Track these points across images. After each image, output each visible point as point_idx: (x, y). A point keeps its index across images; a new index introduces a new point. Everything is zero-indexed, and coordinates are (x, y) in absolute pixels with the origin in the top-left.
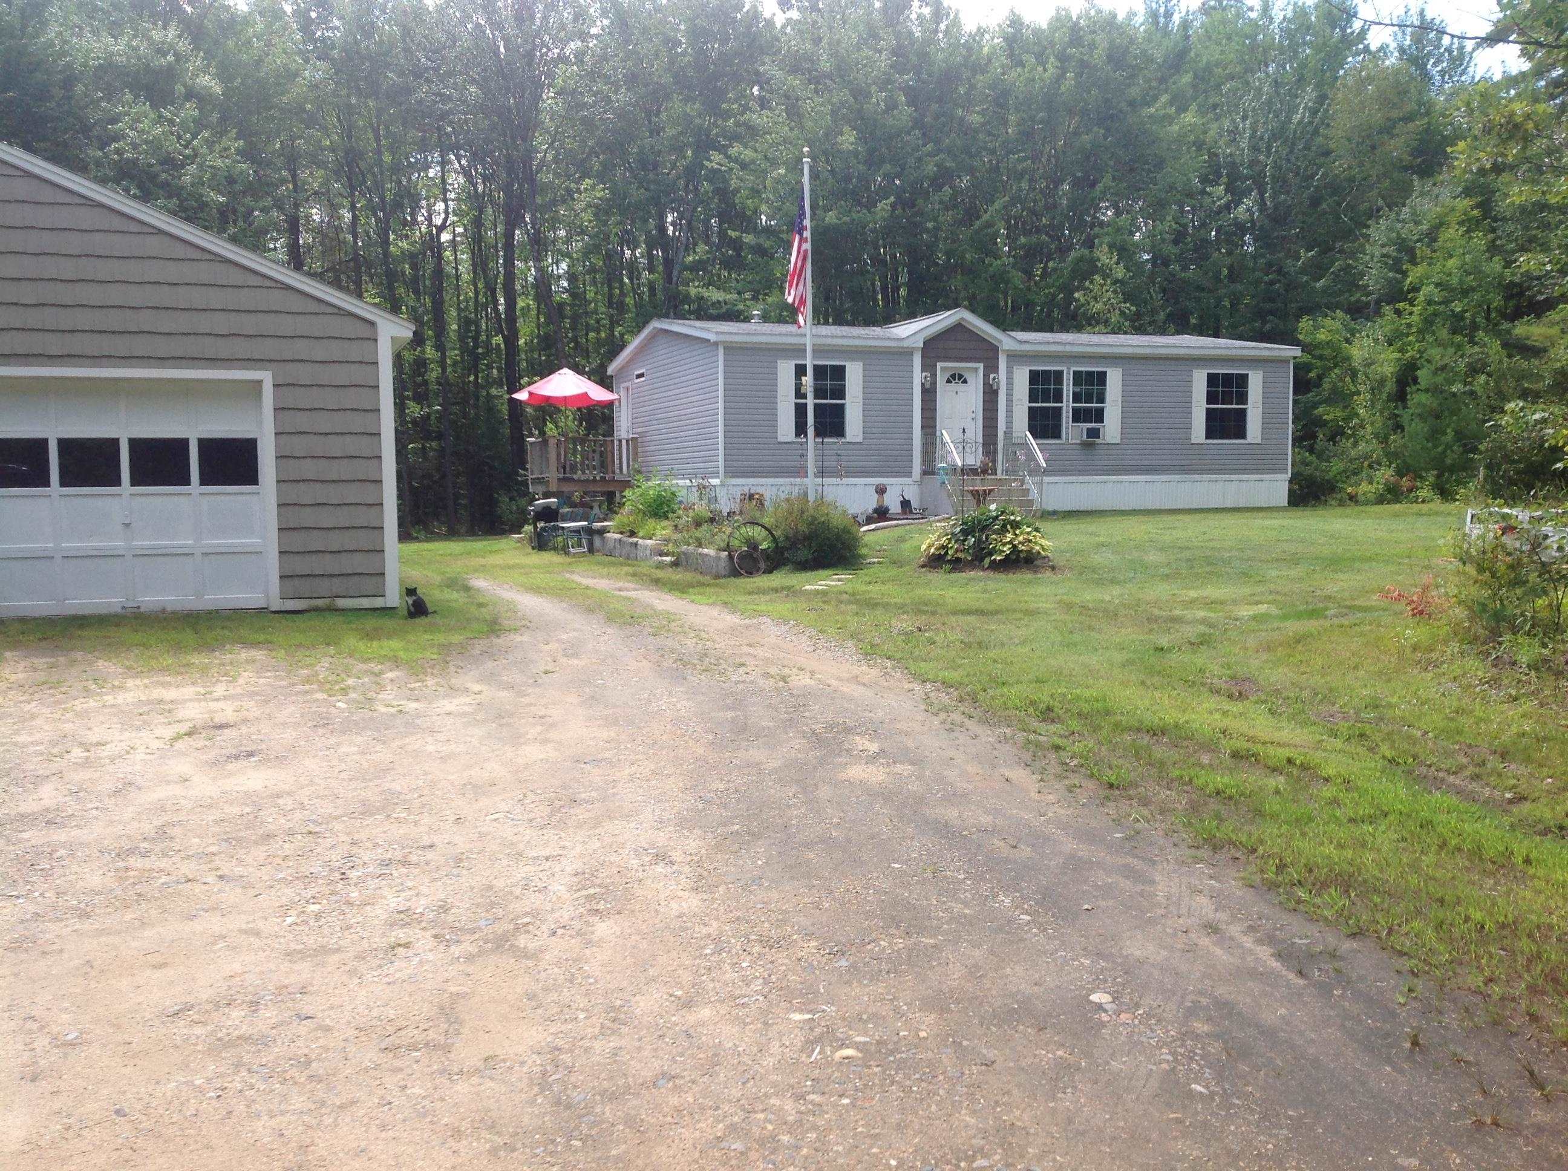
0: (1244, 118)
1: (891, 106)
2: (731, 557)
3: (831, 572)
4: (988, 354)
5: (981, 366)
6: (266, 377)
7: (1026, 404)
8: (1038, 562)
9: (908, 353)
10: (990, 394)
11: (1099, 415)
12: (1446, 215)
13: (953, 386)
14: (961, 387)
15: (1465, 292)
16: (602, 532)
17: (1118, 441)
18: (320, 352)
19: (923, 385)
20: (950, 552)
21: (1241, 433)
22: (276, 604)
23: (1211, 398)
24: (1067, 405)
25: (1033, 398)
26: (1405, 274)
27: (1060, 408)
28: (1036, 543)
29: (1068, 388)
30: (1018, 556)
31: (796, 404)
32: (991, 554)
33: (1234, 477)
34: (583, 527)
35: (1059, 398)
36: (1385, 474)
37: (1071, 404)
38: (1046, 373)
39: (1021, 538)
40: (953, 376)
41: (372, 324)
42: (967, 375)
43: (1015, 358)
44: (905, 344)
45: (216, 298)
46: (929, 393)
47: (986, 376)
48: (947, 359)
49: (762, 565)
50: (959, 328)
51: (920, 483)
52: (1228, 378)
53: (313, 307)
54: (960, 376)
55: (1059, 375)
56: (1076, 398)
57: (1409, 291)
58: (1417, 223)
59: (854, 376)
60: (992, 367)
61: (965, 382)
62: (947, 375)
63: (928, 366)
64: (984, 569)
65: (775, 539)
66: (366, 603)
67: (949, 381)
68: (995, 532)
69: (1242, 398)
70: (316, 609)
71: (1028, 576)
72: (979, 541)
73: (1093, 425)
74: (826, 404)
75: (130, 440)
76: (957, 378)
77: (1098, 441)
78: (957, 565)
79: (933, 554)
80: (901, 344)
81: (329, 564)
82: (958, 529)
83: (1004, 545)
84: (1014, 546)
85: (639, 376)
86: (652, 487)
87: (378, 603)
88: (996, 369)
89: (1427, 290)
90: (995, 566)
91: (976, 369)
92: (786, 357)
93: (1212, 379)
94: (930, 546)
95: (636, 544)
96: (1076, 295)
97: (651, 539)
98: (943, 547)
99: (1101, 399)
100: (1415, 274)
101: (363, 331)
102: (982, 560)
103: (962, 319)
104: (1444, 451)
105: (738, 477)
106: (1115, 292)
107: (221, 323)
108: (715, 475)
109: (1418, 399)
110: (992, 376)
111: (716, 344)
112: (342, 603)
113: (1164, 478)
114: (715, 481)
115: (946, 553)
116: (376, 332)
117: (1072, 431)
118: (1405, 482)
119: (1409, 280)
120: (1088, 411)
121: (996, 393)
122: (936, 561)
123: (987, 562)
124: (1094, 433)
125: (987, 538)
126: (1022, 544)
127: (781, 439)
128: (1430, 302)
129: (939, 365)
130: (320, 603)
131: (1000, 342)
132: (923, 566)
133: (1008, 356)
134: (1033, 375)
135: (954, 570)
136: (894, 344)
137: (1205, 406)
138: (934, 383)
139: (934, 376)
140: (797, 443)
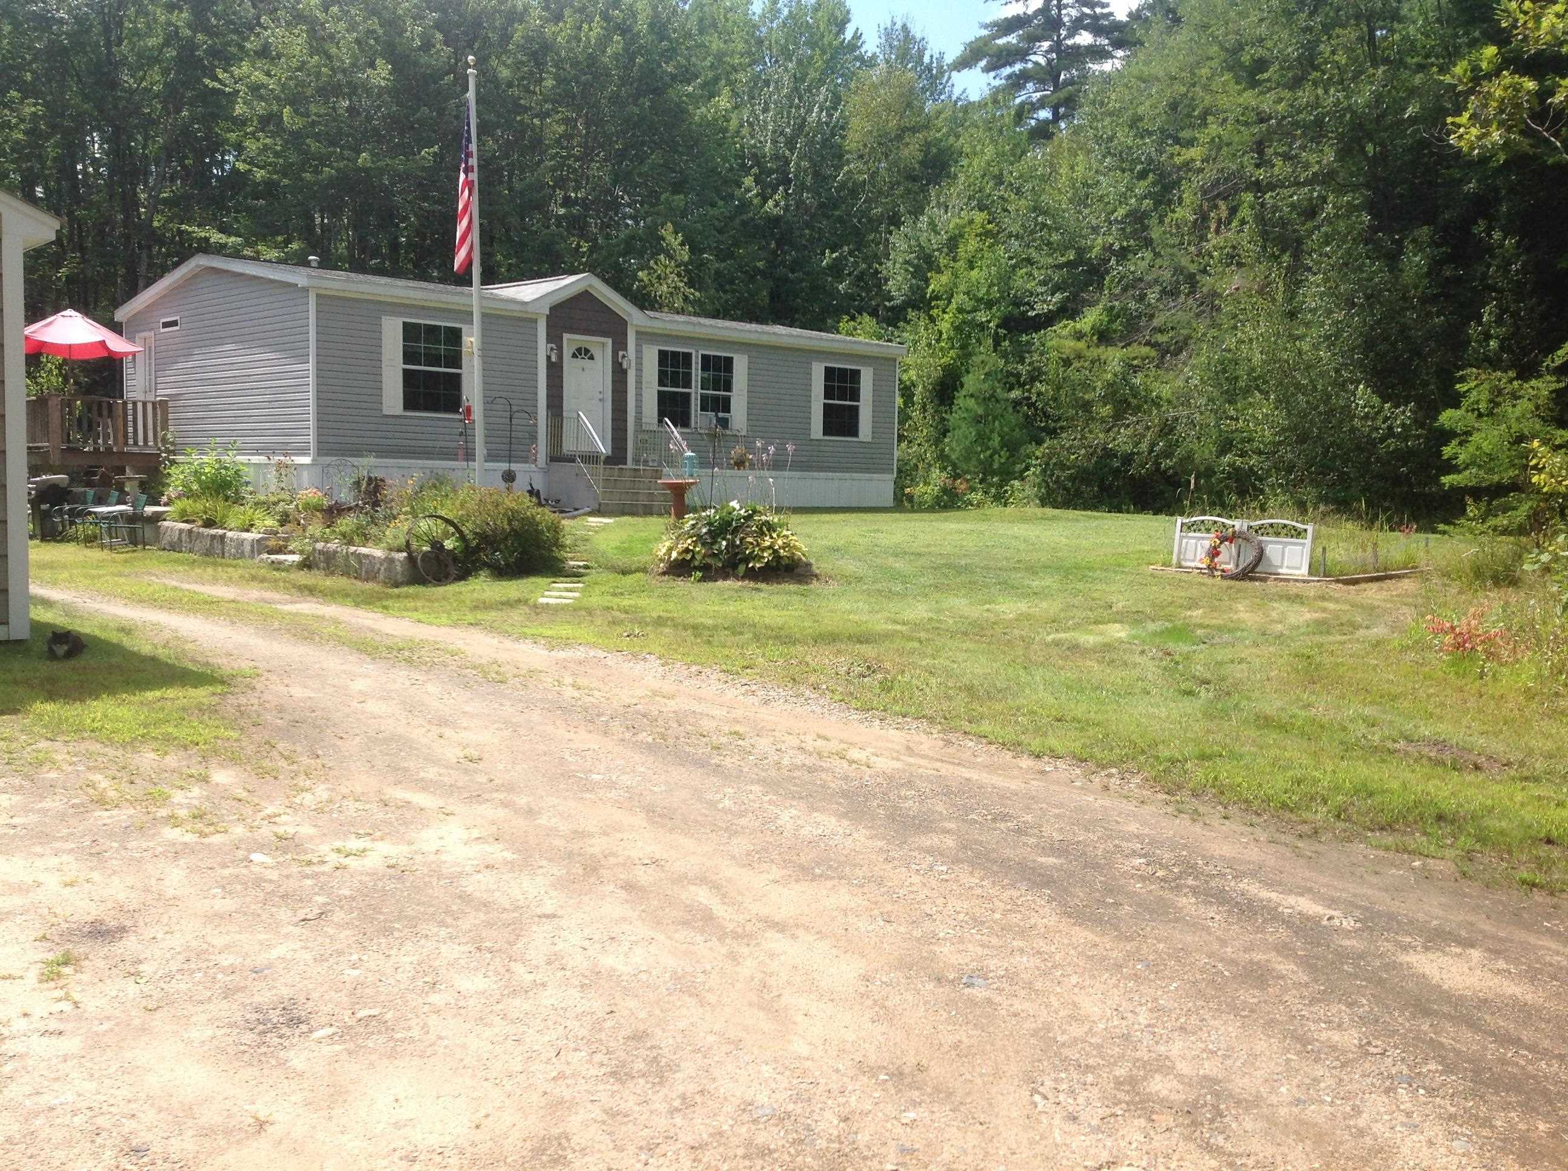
2: (411, 559)
4: (616, 329)
5: (609, 341)
7: (655, 387)
8: (798, 571)
9: (532, 320)
10: (619, 374)
11: (726, 404)
12: (964, 227)
13: (579, 362)
14: (587, 363)
15: (990, 304)
16: (155, 519)
17: (744, 433)
19: (549, 358)
20: (698, 557)
21: (854, 432)
23: (828, 393)
24: (696, 392)
25: (662, 380)
26: (927, 281)
27: (689, 394)
28: (796, 547)
29: (696, 372)
30: (778, 562)
31: (405, 370)
32: (747, 560)
33: (847, 475)
34: (122, 513)
35: (687, 383)
36: (938, 477)
37: (700, 391)
38: (675, 354)
39: (780, 542)
40: (579, 350)
42: (596, 351)
43: (644, 336)
44: (530, 309)
46: (555, 371)
47: (615, 353)
48: (573, 330)
49: (453, 571)
50: (584, 298)
51: (546, 471)
52: (842, 373)
54: (587, 351)
55: (687, 357)
56: (705, 383)
57: (932, 299)
58: (937, 233)
59: (471, 340)
60: (620, 344)
61: (592, 358)
62: (573, 349)
63: (554, 338)
64: (737, 578)
65: (462, 537)
67: (574, 356)
68: (752, 535)
69: (855, 395)
71: (793, 587)
72: (731, 545)
73: (721, 414)
74: (438, 373)
76: (584, 353)
77: (728, 432)
78: (709, 573)
79: (676, 560)
80: (523, 310)
82: (704, 530)
83: (763, 550)
84: (775, 552)
85: (166, 325)
86: (206, 461)
88: (625, 347)
89: (959, 299)
90: (753, 575)
91: (605, 345)
92: (393, 314)
93: (829, 373)
94: (670, 549)
95: (222, 537)
97: (248, 531)
98: (687, 551)
99: (728, 387)
100: (937, 283)
102: (735, 567)
103: (590, 286)
105: (327, 455)
106: (679, 275)
108: (303, 451)
109: (964, 402)
110: (621, 353)
111: (306, 290)
113: (786, 474)
114: (306, 460)
115: (693, 557)
117: (701, 420)
118: (961, 485)
119: (932, 287)
120: (716, 399)
121: (625, 372)
122: (680, 568)
123: (742, 568)
124: (724, 423)
125: (742, 540)
126: (783, 548)
127: (386, 411)
128: (960, 310)
129: (565, 336)
131: (630, 315)
132: (664, 574)
133: (637, 333)
134: (663, 355)
135: (703, 579)
136: (517, 308)
137: (822, 401)
138: (560, 357)
139: (560, 348)
140: (406, 417)
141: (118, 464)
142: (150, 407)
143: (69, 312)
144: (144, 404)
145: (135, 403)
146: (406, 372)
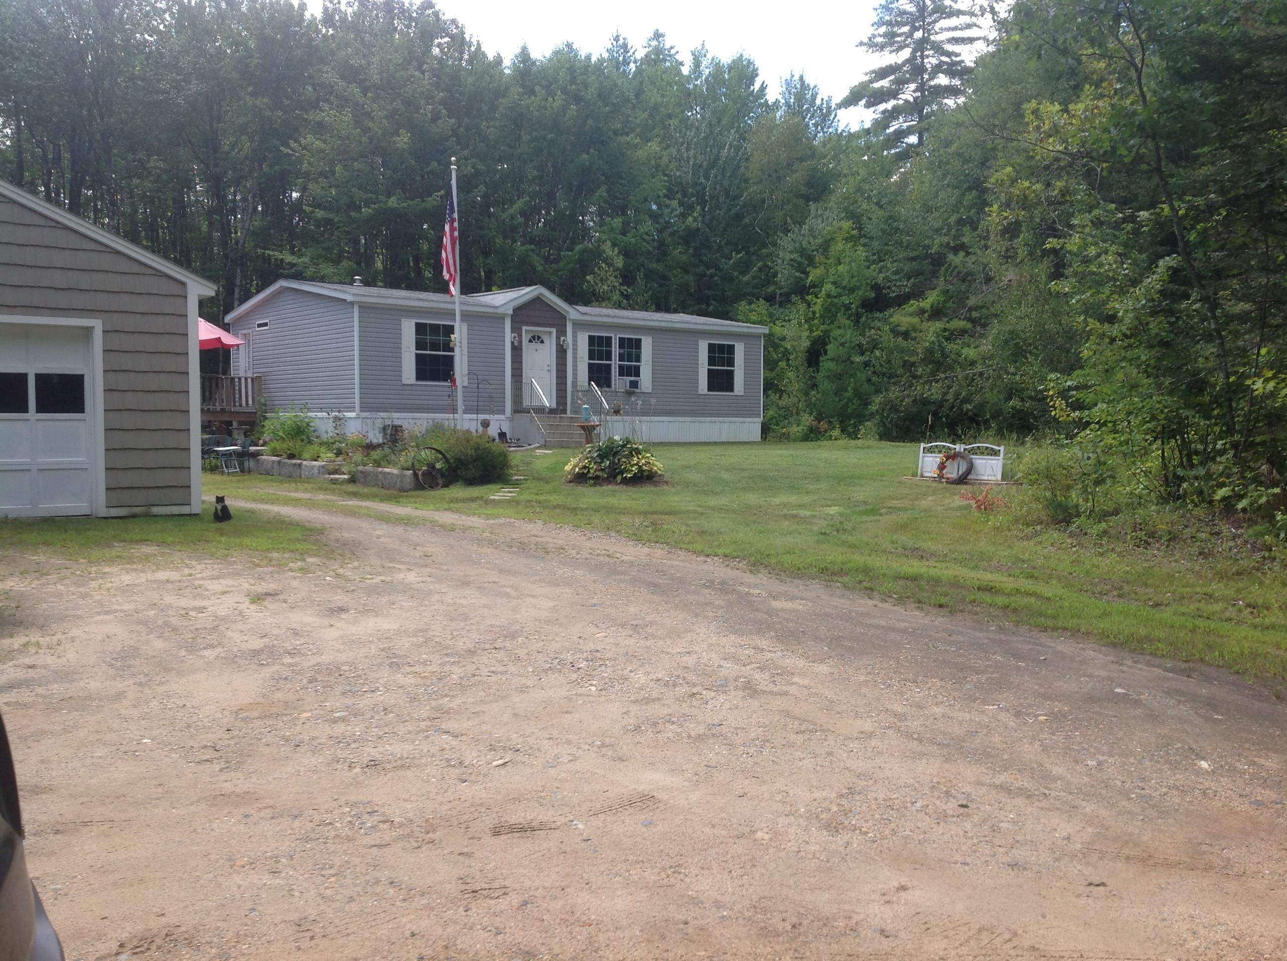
0: (688, 150)
1: (436, 117)
2: (415, 475)
3: (499, 487)
4: (559, 321)
5: (554, 330)
6: (97, 324)
7: (587, 361)
8: (655, 479)
9: (501, 318)
10: (561, 352)
11: (637, 372)
12: (835, 233)
13: (534, 345)
14: (539, 346)
15: (852, 290)
16: (255, 455)
17: (650, 391)
18: (141, 305)
19: (513, 343)
20: (592, 471)
21: (730, 388)
22: (103, 512)
23: (711, 361)
24: (615, 363)
25: (591, 356)
26: (807, 274)
27: (610, 365)
28: (653, 464)
29: (615, 350)
30: (642, 474)
31: (416, 354)
32: (622, 473)
33: (726, 419)
34: (234, 451)
35: (609, 356)
36: (807, 419)
37: (618, 362)
38: (600, 338)
39: (643, 461)
40: (534, 337)
41: (184, 284)
42: (545, 338)
43: (579, 325)
44: (500, 311)
45: (59, 259)
46: (517, 350)
47: (558, 338)
48: (527, 324)
49: (440, 481)
50: (538, 300)
51: (511, 420)
52: (721, 348)
53: (136, 268)
54: (539, 338)
55: (609, 339)
56: (621, 357)
57: (810, 287)
58: (814, 237)
59: (460, 333)
60: (562, 332)
61: (542, 342)
62: (529, 336)
63: (516, 329)
64: (618, 484)
65: (447, 461)
66: (175, 510)
67: (530, 341)
68: (626, 457)
69: (731, 362)
70: (134, 516)
71: (649, 489)
72: (612, 463)
73: (633, 378)
74: (438, 355)
76: (536, 339)
77: (637, 390)
78: (597, 480)
79: (578, 473)
80: (495, 311)
81: (145, 479)
82: (596, 454)
83: (632, 466)
84: (640, 467)
85: (260, 325)
87: (185, 510)
88: (565, 334)
89: (828, 287)
90: (626, 482)
91: (550, 333)
92: (409, 317)
93: (712, 347)
94: (575, 466)
95: (300, 465)
96: (588, 277)
97: (316, 460)
98: (585, 467)
99: (638, 359)
100: (814, 274)
101: (176, 289)
102: (615, 477)
103: (541, 294)
104: (847, 404)
105: (366, 411)
106: (616, 277)
108: (351, 409)
109: (827, 365)
110: (562, 338)
111: (351, 303)
112: (155, 510)
113: (680, 419)
114: (351, 415)
115: (589, 472)
116: (186, 292)
117: (619, 383)
118: (823, 425)
119: (810, 278)
120: (629, 368)
121: (565, 351)
122: (581, 478)
123: (619, 478)
124: (634, 385)
125: (619, 460)
126: (645, 465)
127: (405, 381)
128: (828, 296)
129: (524, 328)
130: (137, 510)
131: (568, 312)
132: (570, 482)
133: (573, 324)
134: (591, 339)
135: (595, 485)
136: (491, 310)
137: (706, 367)
138: (521, 342)
139: (520, 336)
140: (418, 385)
141: (229, 419)
142: (249, 380)
144: (246, 379)
145: (240, 379)
146: (418, 357)
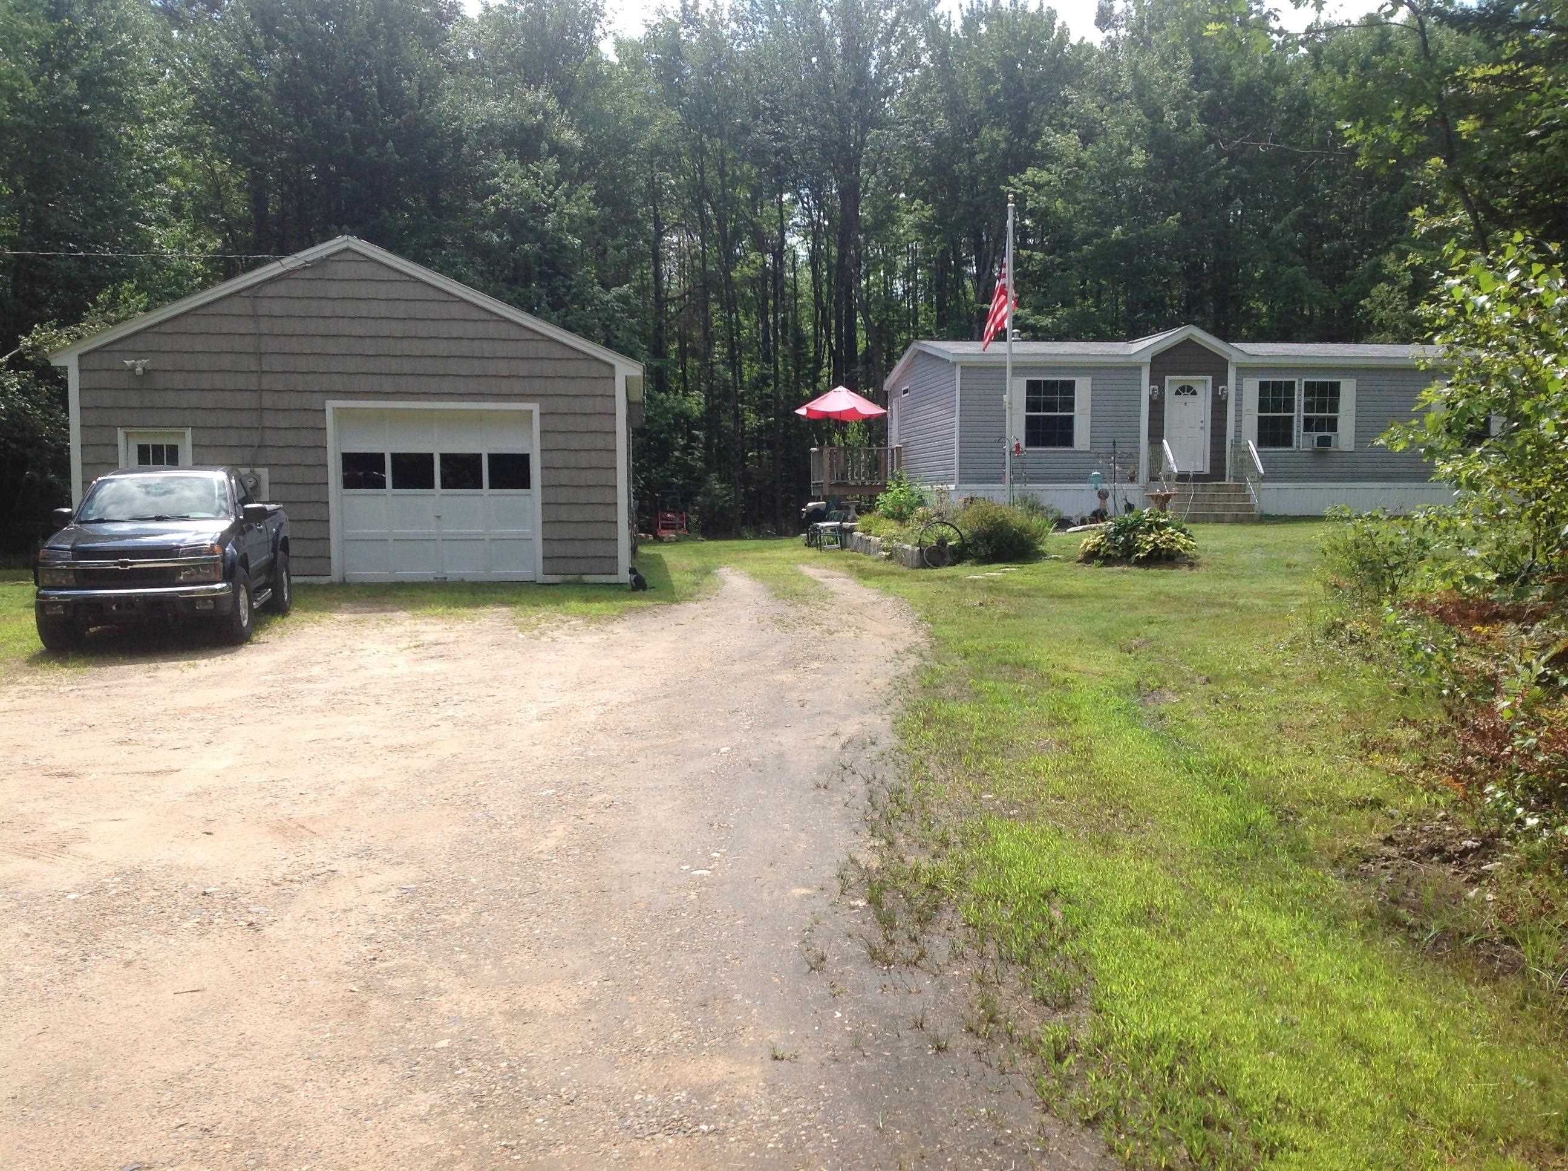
2: (921, 551)
3: (1003, 565)
4: (1217, 368)
5: (1210, 378)
6: (535, 407)
7: (1256, 414)
8: (1178, 560)
9: (1138, 368)
10: (1219, 406)
11: (1332, 425)
13: (1182, 398)
14: (1189, 398)
16: (851, 530)
17: (1352, 449)
18: (573, 388)
19: (1150, 397)
20: (1102, 549)
22: (541, 578)
24: (1298, 415)
25: (1263, 407)
27: (1291, 418)
28: (1178, 542)
29: (1300, 398)
30: (1159, 554)
31: (1027, 416)
32: (1136, 551)
34: (839, 527)
35: (1289, 406)
37: (1303, 414)
38: (1277, 384)
39: (1164, 538)
40: (1182, 389)
41: (612, 366)
42: (1196, 388)
43: (1244, 371)
44: (1133, 359)
45: (501, 349)
46: (1157, 406)
47: (1215, 388)
48: (1174, 373)
49: (949, 559)
50: (1188, 343)
51: (1146, 489)
53: (568, 354)
54: (1190, 388)
55: (1290, 386)
56: (1308, 407)
59: (1083, 390)
60: (1221, 379)
61: (1194, 393)
62: (1177, 387)
63: (1156, 379)
64: (1129, 565)
65: (962, 537)
66: (604, 579)
67: (1177, 393)
68: (1142, 532)
70: (568, 583)
71: (1169, 571)
72: (1127, 539)
73: (1326, 434)
74: (1055, 416)
75: (441, 455)
76: (1186, 390)
77: (1329, 449)
78: (1108, 560)
79: (1089, 551)
80: (1128, 360)
81: (576, 549)
82: (1112, 531)
83: (1148, 543)
84: (1156, 544)
85: (905, 392)
87: (612, 579)
88: (1225, 382)
90: (1139, 562)
91: (1206, 381)
92: (1017, 374)
94: (1087, 544)
95: (869, 541)
97: (879, 536)
98: (1099, 545)
99: (1334, 407)
101: (605, 371)
102: (1129, 556)
103: (1192, 335)
105: (966, 483)
107: (503, 367)
108: (952, 481)
110: (1221, 388)
111: (955, 364)
112: (588, 578)
114: (952, 487)
115: (1099, 550)
116: (614, 373)
117: (1302, 439)
120: (1320, 420)
121: (1225, 403)
122: (1090, 557)
123: (1133, 558)
124: (1325, 442)
125: (1134, 537)
126: (1164, 543)
129: (1168, 378)
130: (570, 578)
131: (1230, 355)
132: (1079, 561)
133: (1238, 369)
134: (1263, 386)
135: (1105, 564)
136: (1122, 360)
138: (1162, 396)
139: (1162, 388)
140: (1028, 452)
143: (841, 388)
144: (894, 449)
145: (890, 450)
146: (1029, 419)
